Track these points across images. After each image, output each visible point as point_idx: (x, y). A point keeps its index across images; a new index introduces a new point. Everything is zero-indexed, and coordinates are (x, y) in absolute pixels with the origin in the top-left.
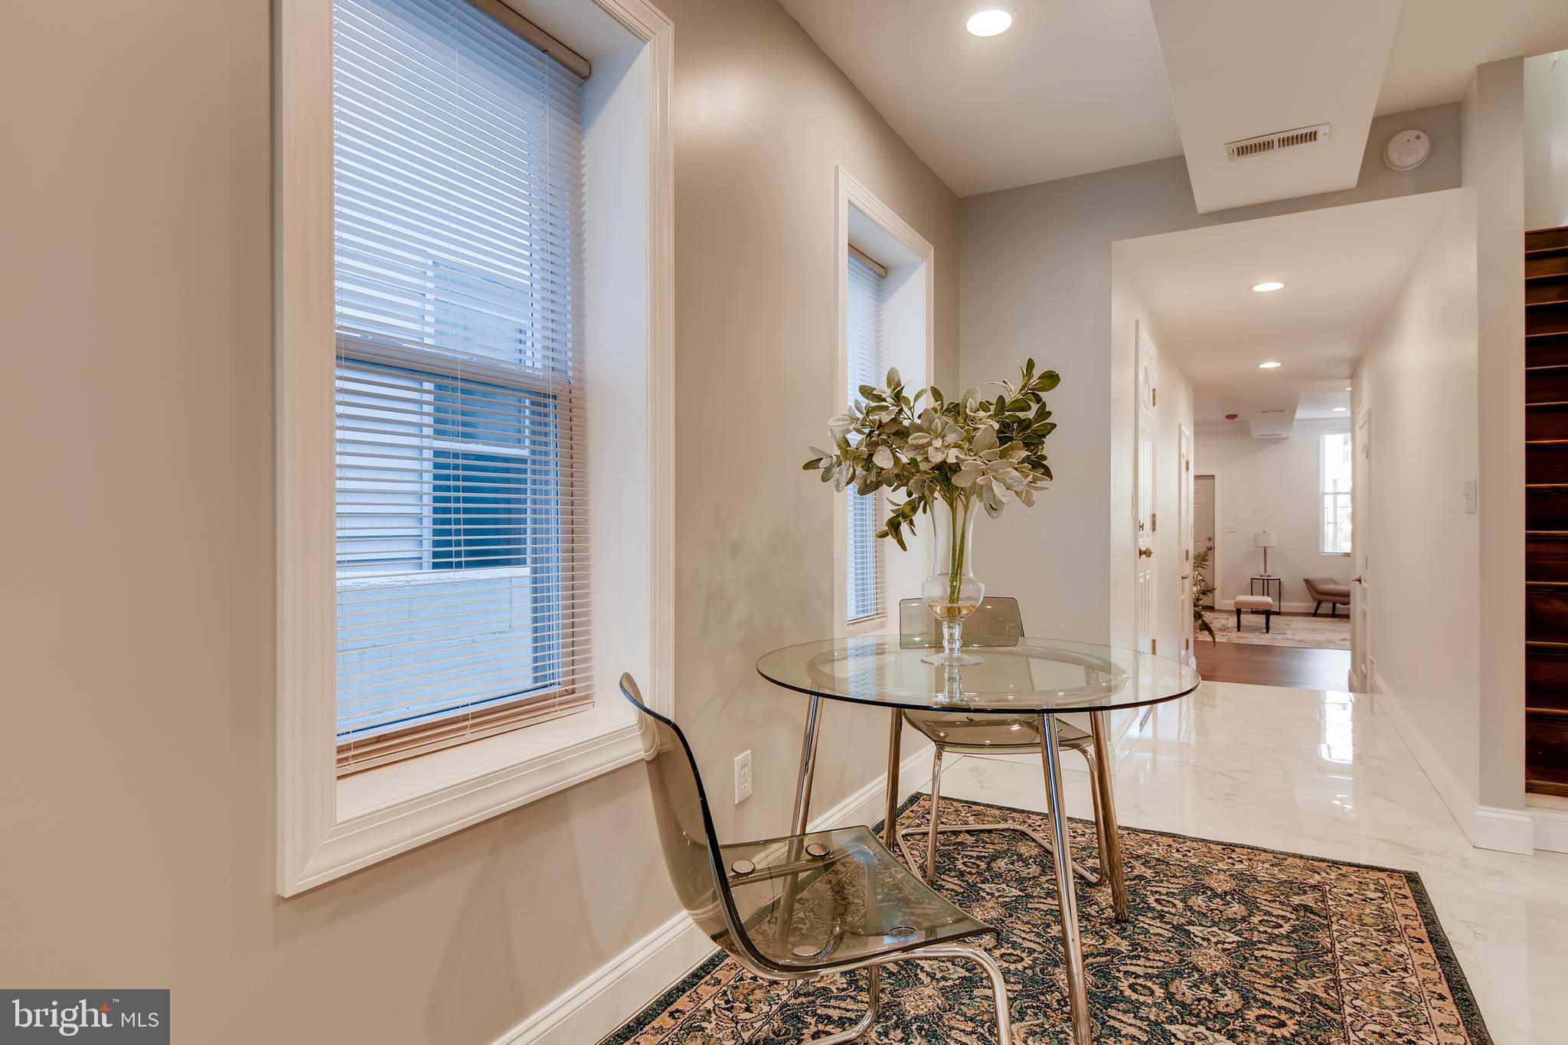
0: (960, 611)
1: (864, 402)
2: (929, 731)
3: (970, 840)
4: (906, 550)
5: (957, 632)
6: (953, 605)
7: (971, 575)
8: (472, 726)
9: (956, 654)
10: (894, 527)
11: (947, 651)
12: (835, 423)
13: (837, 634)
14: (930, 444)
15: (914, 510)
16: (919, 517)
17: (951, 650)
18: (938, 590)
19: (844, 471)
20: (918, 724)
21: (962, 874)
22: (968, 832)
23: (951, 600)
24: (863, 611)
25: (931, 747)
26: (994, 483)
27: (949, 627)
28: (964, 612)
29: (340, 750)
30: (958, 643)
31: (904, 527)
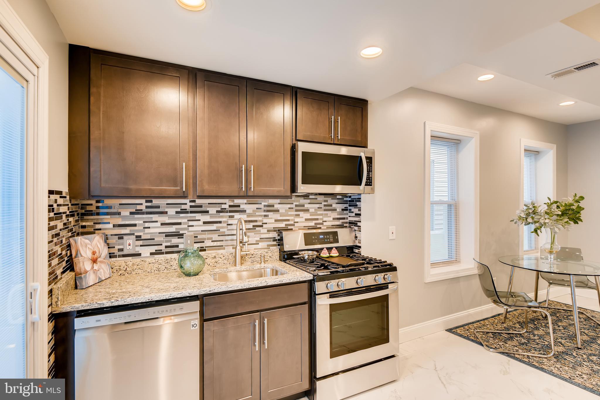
0: (553, 252)
1: (525, 208)
2: (548, 280)
3: (563, 311)
4: (539, 236)
5: (552, 256)
6: (551, 250)
7: (557, 244)
8: (442, 264)
9: (552, 262)
10: (536, 231)
11: (550, 261)
12: (518, 212)
13: (520, 254)
14: (541, 218)
15: (541, 227)
16: (543, 229)
17: (551, 260)
18: (548, 246)
19: (520, 222)
20: (544, 278)
21: (558, 317)
22: (563, 310)
23: (551, 249)
24: (531, 248)
25: (548, 284)
26: (555, 228)
27: (550, 255)
28: (554, 252)
29: (431, 264)
30: (552, 259)
31: (539, 231)
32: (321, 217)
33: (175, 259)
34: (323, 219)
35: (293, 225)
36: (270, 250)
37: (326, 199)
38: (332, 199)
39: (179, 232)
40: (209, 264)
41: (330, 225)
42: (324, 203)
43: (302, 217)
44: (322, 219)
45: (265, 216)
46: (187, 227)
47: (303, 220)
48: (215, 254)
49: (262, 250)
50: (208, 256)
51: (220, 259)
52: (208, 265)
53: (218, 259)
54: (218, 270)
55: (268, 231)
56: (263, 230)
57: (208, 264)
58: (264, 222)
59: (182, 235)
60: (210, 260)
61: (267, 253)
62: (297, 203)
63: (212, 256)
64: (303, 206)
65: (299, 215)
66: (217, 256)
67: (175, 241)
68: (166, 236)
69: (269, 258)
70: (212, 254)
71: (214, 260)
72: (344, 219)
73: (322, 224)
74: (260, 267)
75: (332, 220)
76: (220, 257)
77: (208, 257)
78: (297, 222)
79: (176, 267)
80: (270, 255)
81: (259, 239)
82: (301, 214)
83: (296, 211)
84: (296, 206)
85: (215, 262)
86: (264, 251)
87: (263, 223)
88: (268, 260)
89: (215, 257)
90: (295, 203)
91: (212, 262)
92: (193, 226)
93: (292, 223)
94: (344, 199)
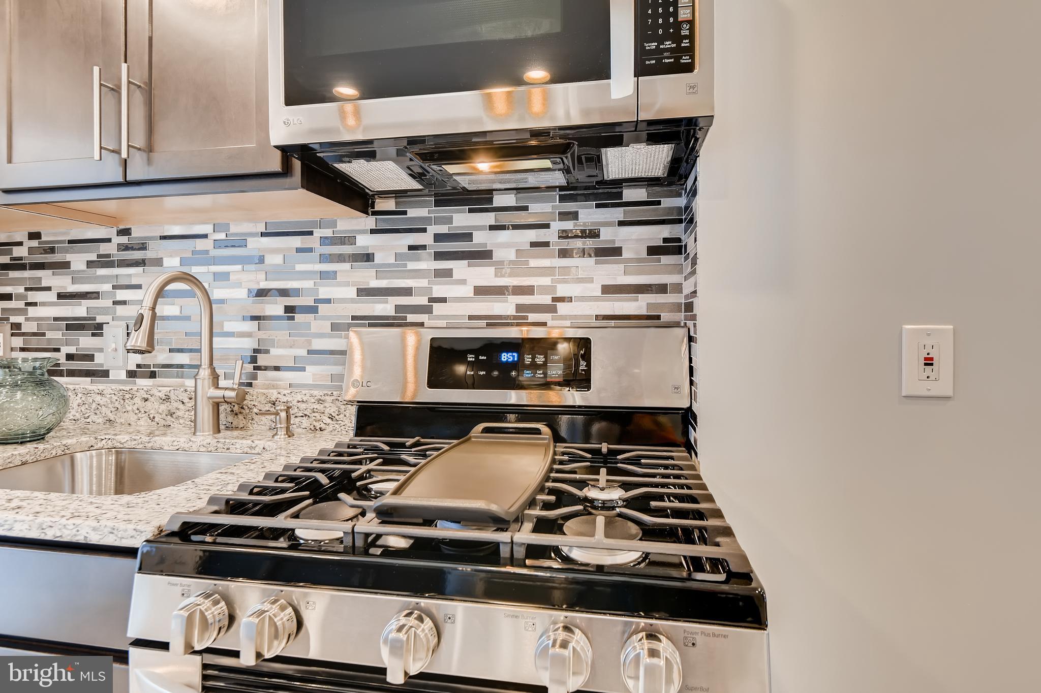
32: (546, 281)
33: (76, 391)
34: (553, 289)
35: (426, 310)
36: (330, 393)
37: (570, 206)
38: (598, 206)
39: (94, 319)
40: (154, 418)
41: (589, 316)
42: (557, 226)
43: (463, 282)
44: (551, 289)
45: (324, 275)
46: (111, 304)
47: (468, 291)
48: (169, 389)
49: (304, 392)
50: (151, 393)
51: (181, 406)
52: (150, 418)
53: (175, 405)
54: (127, 437)
55: (335, 327)
56: (318, 324)
57: (151, 416)
58: (321, 297)
59: (100, 326)
60: (156, 405)
61: (320, 401)
62: (443, 229)
63: (160, 394)
64: (468, 237)
65: (448, 273)
66: (173, 397)
67: (86, 342)
68: (69, 327)
69: (329, 421)
70: (160, 389)
71: (163, 407)
72: (662, 289)
73: (551, 309)
74: (251, 448)
75: (599, 293)
76: (181, 398)
77: (149, 397)
78: (443, 300)
79: (77, 414)
80: (332, 410)
81: (303, 352)
82: (459, 267)
83: (439, 256)
84: (438, 238)
85: (166, 412)
86: (311, 396)
87: (316, 301)
88: (323, 426)
89: (167, 399)
90: (433, 229)
91: (160, 411)
92: (124, 303)
93: (424, 301)
94: (659, 203)
